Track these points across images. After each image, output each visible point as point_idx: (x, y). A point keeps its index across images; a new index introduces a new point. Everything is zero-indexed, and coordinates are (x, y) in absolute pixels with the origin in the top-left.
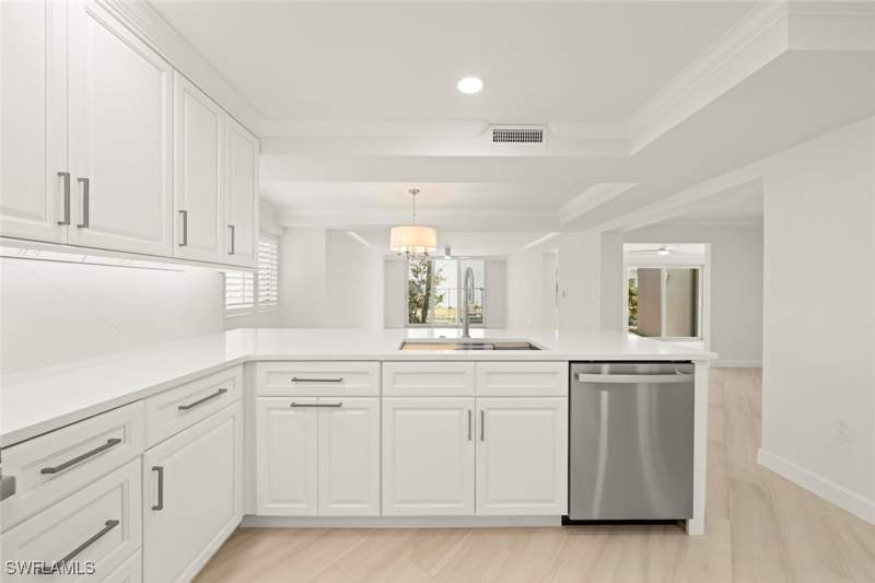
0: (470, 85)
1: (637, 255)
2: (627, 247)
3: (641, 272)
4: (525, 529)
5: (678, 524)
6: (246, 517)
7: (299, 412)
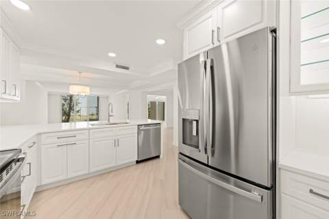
0: (112, 55)
1: (151, 98)
2: (148, 96)
3: (151, 102)
4: (127, 167)
5: (158, 157)
6: (37, 187)
7: (59, 148)
